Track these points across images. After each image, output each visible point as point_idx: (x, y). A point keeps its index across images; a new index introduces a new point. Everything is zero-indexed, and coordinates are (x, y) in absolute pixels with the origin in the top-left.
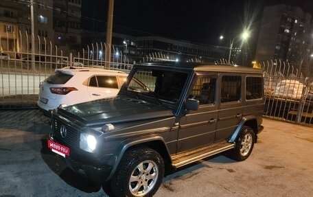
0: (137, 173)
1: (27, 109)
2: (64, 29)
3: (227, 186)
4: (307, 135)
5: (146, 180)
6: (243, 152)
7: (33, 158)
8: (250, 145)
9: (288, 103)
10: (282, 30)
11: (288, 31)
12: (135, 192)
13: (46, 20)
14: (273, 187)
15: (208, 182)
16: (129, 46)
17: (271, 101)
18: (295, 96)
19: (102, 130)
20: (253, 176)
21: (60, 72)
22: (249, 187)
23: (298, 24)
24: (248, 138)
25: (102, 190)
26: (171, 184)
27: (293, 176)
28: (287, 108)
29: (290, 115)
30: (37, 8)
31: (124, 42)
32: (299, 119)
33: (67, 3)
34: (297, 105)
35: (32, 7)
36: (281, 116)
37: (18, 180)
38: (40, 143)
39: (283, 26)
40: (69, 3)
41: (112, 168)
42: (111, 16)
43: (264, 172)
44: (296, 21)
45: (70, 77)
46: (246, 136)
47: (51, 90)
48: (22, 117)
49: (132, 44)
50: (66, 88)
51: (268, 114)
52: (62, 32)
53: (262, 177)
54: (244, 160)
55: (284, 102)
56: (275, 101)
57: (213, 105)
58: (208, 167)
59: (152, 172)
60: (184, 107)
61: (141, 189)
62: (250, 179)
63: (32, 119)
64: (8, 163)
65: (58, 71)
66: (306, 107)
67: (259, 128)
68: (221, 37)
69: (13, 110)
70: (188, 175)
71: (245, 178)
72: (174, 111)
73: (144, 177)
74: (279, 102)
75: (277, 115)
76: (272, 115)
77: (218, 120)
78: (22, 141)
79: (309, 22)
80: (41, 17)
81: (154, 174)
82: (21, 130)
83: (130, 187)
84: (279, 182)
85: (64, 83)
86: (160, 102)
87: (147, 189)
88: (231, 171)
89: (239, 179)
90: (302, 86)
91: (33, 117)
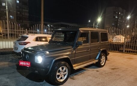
0: (59, 71)
1: (8, 54)
2: (21, 21)
3: (96, 76)
4: (127, 57)
5: (63, 75)
6: (102, 63)
7: (13, 71)
8: (104, 61)
9: (119, 45)
10: (114, 17)
11: (117, 17)
12: (59, 79)
13: (13, 18)
14: (115, 76)
15: (88, 76)
16: (50, 27)
17: (112, 44)
18: (121, 42)
19: (44, 54)
20: (107, 72)
21: (23, 36)
22: (106, 76)
23: (121, 14)
24: (103, 58)
25: (44, 81)
26: (73, 77)
27: (123, 71)
28: (119, 47)
29: (120, 50)
30: (9, 12)
31: (48, 25)
32: (124, 51)
33: (22, 10)
34: (123, 45)
35: (7, 12)
36: (116, 50)
37: (8, 80)
38: (16, 66)
39: (115, 15)
40: (23, 10)
41: (49, 69)
42: (42, 13)
43: (111, 71)
44: (120, 13)
45: (27, 37)
46: (102, 57)
47: (19, 44)
48: (6, 57)
49: (52, 26)
50: (26, 42)
51: (111, 50)
52: (20, 22)
53: (111, 72)
54: (103, 67)
55: (117, 45)
56: (114, 44)
57: (88, 44)
58: (88, 70)
59: (65, 71)
60: (77, 44)
61: (61, 78)
62: (106, 73)
63: (11, 58)
64: (3, 74)
65: (22, 36)
66: (126, 46)
67: (107, 54)
68: (89, 21)
69: (2, 54)
70: (80, 74)
71: (103, 73)
72: (73, 46)
73: (62, 73)
74: (115, 45)
75: (115, 50)
76: (113, 50)
77: (91, 50)
78: (8, 66)
79: (125, 13)
80: (11, 16)
81: (66, 72)
82: (7, 62)
83: (57, 77)
84: (117, 74)
85: (25, 40)
86: (66, 43)
87: (64, 78)
88: (98, 71)
89: (101, 74)
90: (124, 37)
91: (11, 57)
